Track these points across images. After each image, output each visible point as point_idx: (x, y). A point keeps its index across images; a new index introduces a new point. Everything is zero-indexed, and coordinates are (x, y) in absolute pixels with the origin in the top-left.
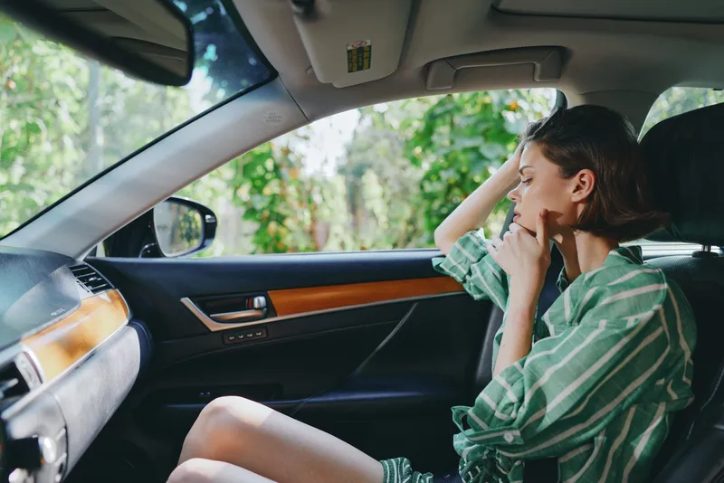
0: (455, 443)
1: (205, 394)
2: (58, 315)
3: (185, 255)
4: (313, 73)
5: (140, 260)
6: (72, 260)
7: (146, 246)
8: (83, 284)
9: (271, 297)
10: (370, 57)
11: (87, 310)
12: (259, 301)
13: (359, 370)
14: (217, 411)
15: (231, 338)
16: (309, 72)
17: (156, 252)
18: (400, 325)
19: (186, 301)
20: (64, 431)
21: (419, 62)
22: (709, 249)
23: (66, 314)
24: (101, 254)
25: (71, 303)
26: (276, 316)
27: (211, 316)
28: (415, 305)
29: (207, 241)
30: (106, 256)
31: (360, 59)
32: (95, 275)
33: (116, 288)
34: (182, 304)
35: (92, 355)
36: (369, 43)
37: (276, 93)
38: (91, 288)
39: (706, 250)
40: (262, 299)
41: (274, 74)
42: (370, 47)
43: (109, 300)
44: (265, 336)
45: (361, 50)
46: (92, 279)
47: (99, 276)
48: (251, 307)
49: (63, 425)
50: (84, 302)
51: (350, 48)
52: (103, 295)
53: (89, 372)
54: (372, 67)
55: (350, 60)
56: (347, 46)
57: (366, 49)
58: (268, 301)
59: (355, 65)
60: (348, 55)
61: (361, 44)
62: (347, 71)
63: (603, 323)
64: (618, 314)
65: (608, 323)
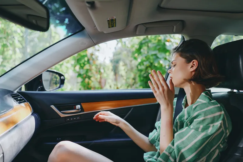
0: (144, 157)
1: (59, 139)
2: (4, 112)
3: (53, 90)
4: (96, 28)
5: (37, 92)
6: (12, 92)
7: (39, 87)
8: (15, 101)
10: (116, 23)
11: (16, 110)
12: (78, 107)
14: (60, 146)
15: (68, 120)
16: (95, 28)
17: (43, 89)
18: (127, 115)
19: (53, 107)
20: (2, 155)
22: (233, 90)
23: (7, 111)
24: (23, 90)
25: (10, 107)
26: (84, 112)
27: (61, 112)
28: (132, 109)
29: (62, 86)
30: (25, 90)
31: (112, 23)
32: (20, 97)
33: (28, 101)
34: (51, 108)
35: (16, 126)
36: (115, 18)
37: (84, 35)
38: (18, 102)
39: (232, 91)
40: (79, 106)
41: (83, 28)
42: (115, 19)
43: (25, 106)
44: (80, 119)
45: (112, 20)
46: (19, 99)
47: (22, 98)
48: (75, 109)
49: (2, 152)
50: (15, 107)
51: (108, 19)
52: (23, 104)
53: (14, 133)
54: (116, 26)
55: (109, 24)
56: (107, 18)
57: (114, 20)
58: (81, 106)
59: (111, 25)
60: (108, 22)
61: (112, 18)
62: (108, 27)
63: (201, 126)
64: (207, 124)
65: (203, 127)
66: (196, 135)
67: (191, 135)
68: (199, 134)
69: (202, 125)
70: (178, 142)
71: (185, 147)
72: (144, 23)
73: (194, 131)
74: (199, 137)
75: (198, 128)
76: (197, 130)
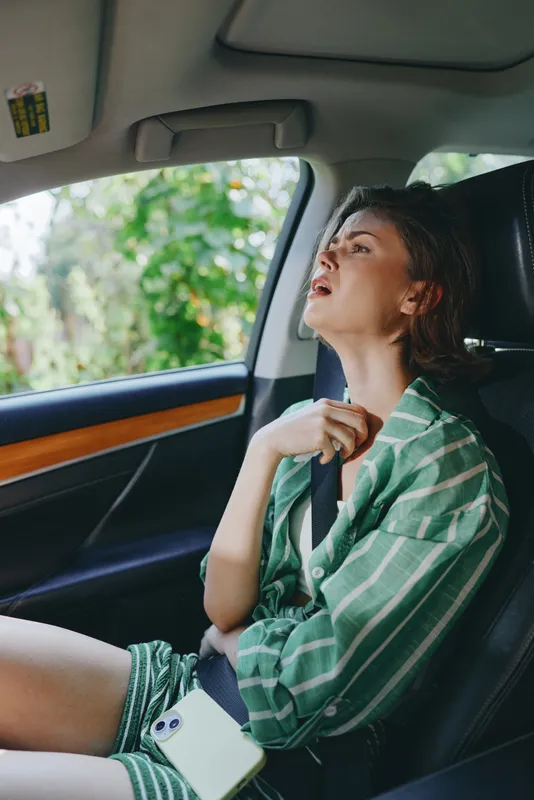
10: (46, 113)
13: (91, 539)
18: (138, 474)
28: (154, 447)
31: (32, 116)
36: (41, 89)
42: (43, 94)
45: (29, 100)
51: (11, 96)
54: (52, 129)
55: (16, 118)
56: (5, 91)
57: (38, 98)
59: (26, 124)
60: (11, 109)
61: (27, 89)
62: (14, 134)
63: (427, 521)
64: (443, 508)
65: (433, 521)
66: (413, 558)
67: (394, 559)
69: (428, 515)
70: (353, 592)
71: (379, 610)
72: (162, 115)
73: (405, 543)
74: (426, 564)
75: (416, 527)
76: (412, 535)
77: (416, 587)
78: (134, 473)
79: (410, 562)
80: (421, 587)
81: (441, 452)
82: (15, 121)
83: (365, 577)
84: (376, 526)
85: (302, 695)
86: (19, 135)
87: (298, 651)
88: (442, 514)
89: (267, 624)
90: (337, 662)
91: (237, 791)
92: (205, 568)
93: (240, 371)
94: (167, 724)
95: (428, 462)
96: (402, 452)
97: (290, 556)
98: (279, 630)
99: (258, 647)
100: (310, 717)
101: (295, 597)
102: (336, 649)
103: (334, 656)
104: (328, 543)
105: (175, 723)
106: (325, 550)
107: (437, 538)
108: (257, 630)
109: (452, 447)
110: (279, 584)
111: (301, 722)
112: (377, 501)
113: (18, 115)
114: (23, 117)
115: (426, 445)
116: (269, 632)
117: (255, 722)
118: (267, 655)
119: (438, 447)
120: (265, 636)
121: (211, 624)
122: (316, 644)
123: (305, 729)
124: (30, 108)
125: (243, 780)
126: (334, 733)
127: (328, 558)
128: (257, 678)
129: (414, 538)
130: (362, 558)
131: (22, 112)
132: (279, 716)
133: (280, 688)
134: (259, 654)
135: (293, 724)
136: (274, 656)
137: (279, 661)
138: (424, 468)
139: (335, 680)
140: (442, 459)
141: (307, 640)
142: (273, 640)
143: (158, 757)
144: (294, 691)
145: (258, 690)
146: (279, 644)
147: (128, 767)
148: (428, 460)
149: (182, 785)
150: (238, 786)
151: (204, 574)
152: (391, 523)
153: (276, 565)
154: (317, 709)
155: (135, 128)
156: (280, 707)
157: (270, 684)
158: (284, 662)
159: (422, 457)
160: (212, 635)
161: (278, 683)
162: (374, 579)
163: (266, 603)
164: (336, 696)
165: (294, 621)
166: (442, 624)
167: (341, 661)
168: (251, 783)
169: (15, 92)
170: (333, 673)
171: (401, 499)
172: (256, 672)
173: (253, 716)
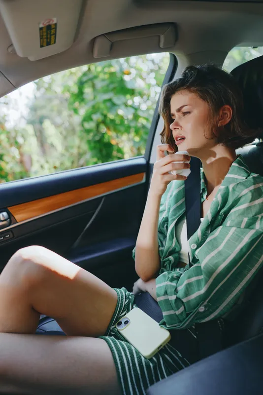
9: (11, 211)
10: (56, 34)
12: (3, 215)
13: (76, 244)
21: (88, 38)
26: (16, 222)
28: (103, 200)
31: (49, 37)
36: (55, 22)
40: (5, 214)
42: (56, 24)
44: (12, 236)
45: (49, 27)
51: (41, 26)
54: (56, 43)
55: (41, 37)
56: (39, 24)
57: (53, 27)
58: (9, 214)
59: (45, 40)
60: (40, 33)
61: (49, 22)
62: (39, 46)
63: (246, 220)
64: (254, 214)
65: (248, 220)
66: (240, 237)
68: (244, 233)
69: (246, 217)
70: (211, 253)
71: (224, 260)
72: (106, 34)
73: (235, 230)
74: (246, 239)
75: (241, 223)
76: (239, 226)
77: (242, 249)
78: (95, 212)
79: (238, 238)
80: (244, 250)
81: (252, 188)
82: (41, 39)
83: (217, 247)
84: (221, 225)
85: (188, 302)
86: (42, 46)
87: (186, 282)
88: (253, 216)
89: (169, 273)
90: (205, 285)
91: (158, 350)
92: (135, 253)
93: (142, 161)
94: (123, 323)
95: (246, 192)
96: (233, 188)
97: (175, 245)
98: (175, 275)
99: (166, 282)
100: (191, 313)
101: (179, 264)
102: (204, 280)
103: (203, 283)
104: (199, 233)
105: (127, 322)
106: (198, 236)
107: (251, 227)
108: (165, 276)
109: (257, 186)
110: (171, 258)
111: (187, 315)
112: (221, 212)
113: (43, 36)
114: (45, 37)
115: (244, 185)
116: (170, 276)
117: (166, 316)
118: (171, 285)
119: (251, 186)
120: (169, 278)
121: (139, 278)
122: (194, 279)
123: (189, 318)
124: (49, 32)
125: (161, 346)
126: (203, 321)
127: (199, 240)
128: (166, 296)
129: (240, 228)
130: (215, 239)
131: (45, 34)
132: (178, 313)
133: (178, 299)
134: (167, 285)
135: (184, 316)
136: (174, 286)
137: (176, 288)
138: (244, 195)
139: (204, 293)
140: (253, 191)
141: (189, 278)
142: (172, 279)
143: (119, 337)
144: (184, 300)
145: (167, 301)
146: (176, 281)
147: (107, 341)
148: (245, 191)
149: (133, 348)
150: (159, 348)
151: (134, 256)
152: (228, 222)
153: (169, 248)
154: (195, 309)
155: (93, 41)
156: (178, 308)
157: (173, 298)
158: (179, 288)
159: (243, 190)
160: (139, 284)
161: (177, 298)
162: (221, 247)
163: (165, 267)
164: (205, 301)
165: (181, 272)
166: (253, 270)
167: (206, 285)
168: (164, 347)
169: (43, 24)
170: (203, 291)
171: (232, 211)
172: (166, 293)
173: (165, 314)
